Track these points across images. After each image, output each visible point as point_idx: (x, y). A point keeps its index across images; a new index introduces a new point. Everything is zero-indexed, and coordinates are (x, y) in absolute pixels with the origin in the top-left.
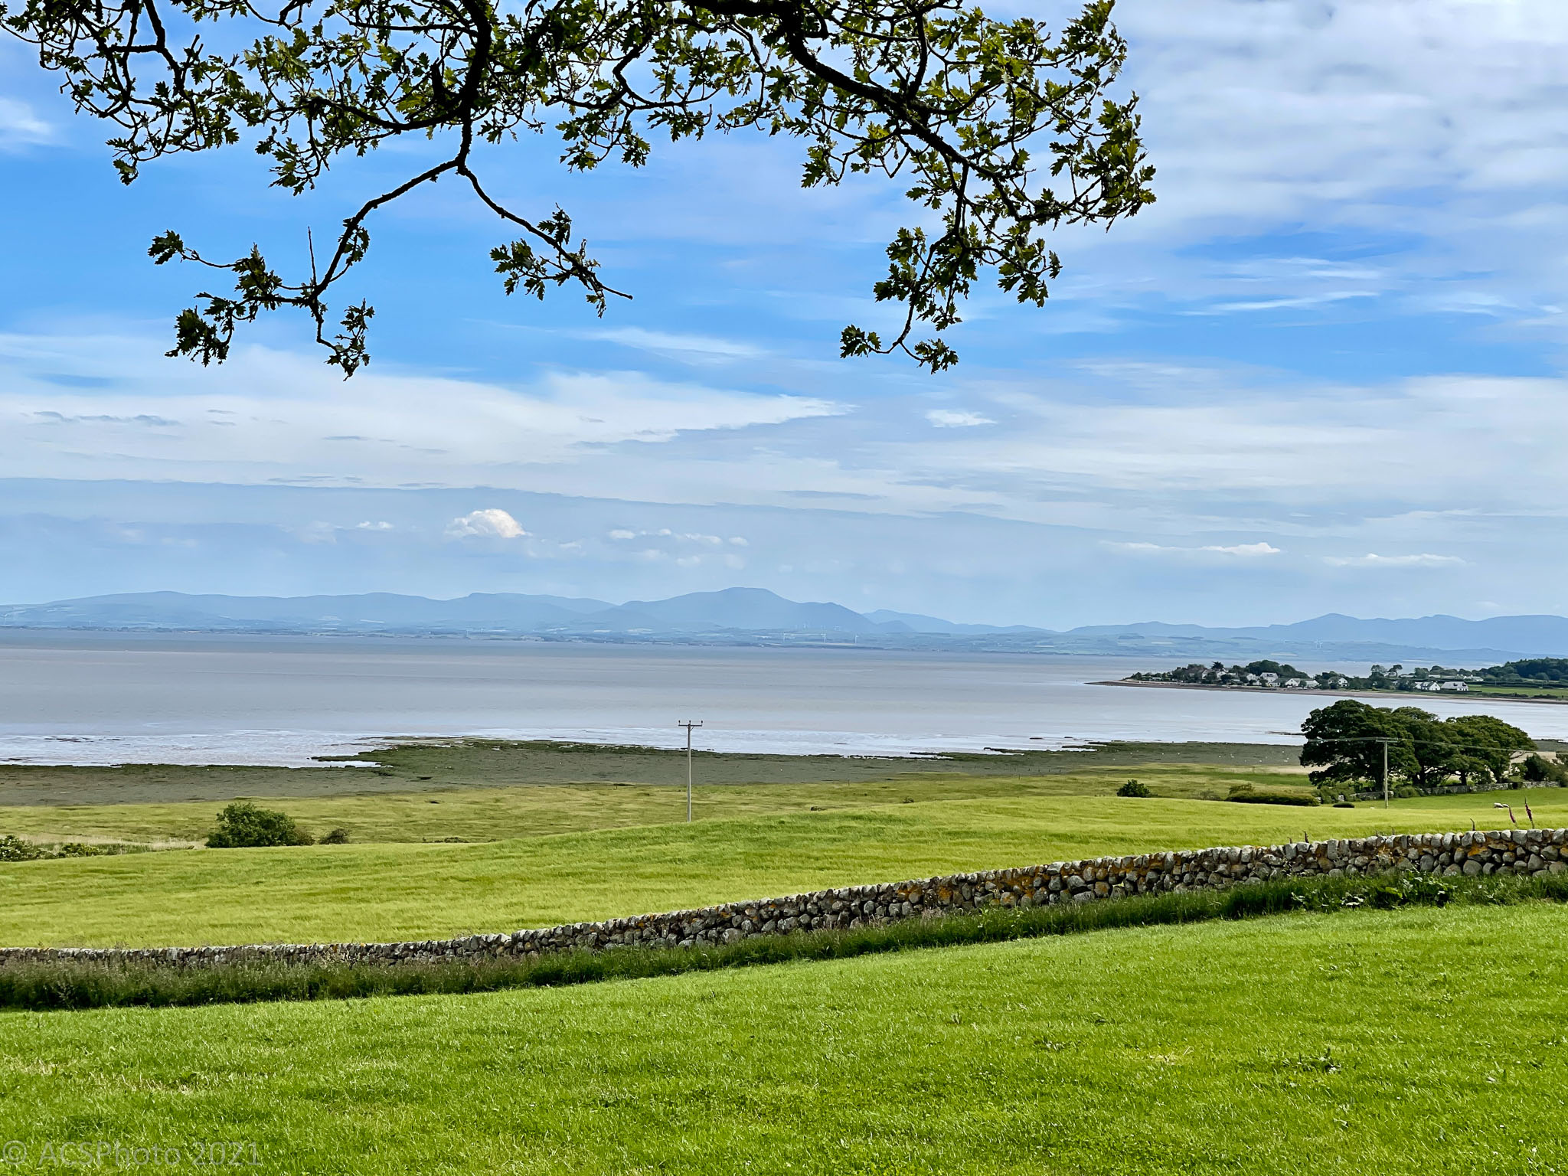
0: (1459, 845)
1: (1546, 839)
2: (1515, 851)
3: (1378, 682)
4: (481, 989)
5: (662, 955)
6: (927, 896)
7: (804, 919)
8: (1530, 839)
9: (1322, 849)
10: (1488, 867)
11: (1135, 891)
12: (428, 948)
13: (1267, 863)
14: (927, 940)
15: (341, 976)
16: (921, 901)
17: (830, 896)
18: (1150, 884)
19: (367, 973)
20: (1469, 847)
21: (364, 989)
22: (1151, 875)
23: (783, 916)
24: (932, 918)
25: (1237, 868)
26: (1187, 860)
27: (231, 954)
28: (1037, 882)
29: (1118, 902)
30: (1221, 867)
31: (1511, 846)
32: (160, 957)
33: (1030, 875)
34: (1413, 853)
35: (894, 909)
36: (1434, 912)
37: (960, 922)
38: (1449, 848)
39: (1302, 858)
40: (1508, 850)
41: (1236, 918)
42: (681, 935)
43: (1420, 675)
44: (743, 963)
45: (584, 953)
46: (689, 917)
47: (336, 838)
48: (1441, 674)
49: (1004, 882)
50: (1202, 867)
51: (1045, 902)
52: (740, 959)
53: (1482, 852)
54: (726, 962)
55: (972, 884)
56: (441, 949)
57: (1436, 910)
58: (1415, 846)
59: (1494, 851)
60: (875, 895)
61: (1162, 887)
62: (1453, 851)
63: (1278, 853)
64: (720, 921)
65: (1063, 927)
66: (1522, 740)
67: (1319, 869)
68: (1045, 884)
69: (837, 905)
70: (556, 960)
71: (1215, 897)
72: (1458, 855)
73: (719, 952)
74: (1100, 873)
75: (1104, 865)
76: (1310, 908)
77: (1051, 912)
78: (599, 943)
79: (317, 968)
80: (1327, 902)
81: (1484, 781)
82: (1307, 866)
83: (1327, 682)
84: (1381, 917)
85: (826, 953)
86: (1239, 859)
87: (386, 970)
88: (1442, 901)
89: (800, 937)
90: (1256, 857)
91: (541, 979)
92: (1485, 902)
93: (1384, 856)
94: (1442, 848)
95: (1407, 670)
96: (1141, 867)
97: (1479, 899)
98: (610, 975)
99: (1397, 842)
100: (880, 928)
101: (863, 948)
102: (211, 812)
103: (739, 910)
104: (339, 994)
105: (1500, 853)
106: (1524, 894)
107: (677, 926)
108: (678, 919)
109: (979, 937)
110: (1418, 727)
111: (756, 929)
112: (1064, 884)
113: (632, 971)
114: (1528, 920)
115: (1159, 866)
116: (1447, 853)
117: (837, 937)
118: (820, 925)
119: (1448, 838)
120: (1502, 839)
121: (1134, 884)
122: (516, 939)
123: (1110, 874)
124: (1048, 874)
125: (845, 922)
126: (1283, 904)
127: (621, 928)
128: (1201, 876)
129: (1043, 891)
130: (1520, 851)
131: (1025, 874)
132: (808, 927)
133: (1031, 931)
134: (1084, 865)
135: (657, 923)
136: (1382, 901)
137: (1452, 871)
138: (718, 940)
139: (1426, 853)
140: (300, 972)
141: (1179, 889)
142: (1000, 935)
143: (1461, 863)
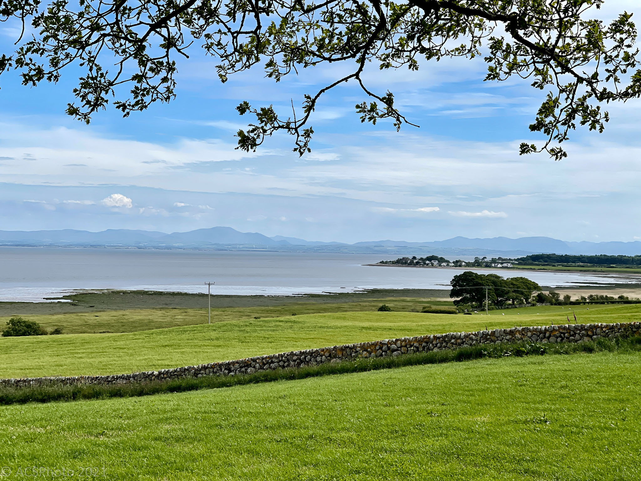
0: (548, 331)
1: (582, 328)
2: (570, 333)
3: (477, 264)
4: (147, 394)
5: (224, 379)
6: (332, 354)
7: (281, 363)
8: (576, 328)
9: (493, 333)
10: (559, 339)
11: (418, 350)
12: (122, 377)
13: (471, 339)
14: (333, 372)
15: (87, 390)
16: (330, 356)
17: (292, 354)
18: (424, 347)
19: (97, 388)
20: (552, 332)
22: (424, 344)
23: (272, 362)
24: (335, 363)
25: (459, 341)
26: (439, 338)
27: (39, 381)
28: (377, 348)
29: (411, 356)
30: (453, 341)
31: (568, 331)
33: (375, 344)
34: (529, 334)
35: (319, 359)
36: (540, 358)
37: (347, 364)
38: (543, 332)
39: (485, 336)
40: (567, 333)
41: (460, 361)
42: (230, 371)
43: (494, 261)
44: (257, 382)
45: (189, 379)
46: (233, 363)
48: (502, 261)
49: (364, 347)
50: (445, 341)
51: (381, 355)
52: (256, 380)
53: (556, 333)
54: (250, 381)
55: (351, 348)
56: (128, 377)
57: (540, 357)
58: (530, 331)
59: (562, 333)
60: (311, 353)
61: (429, 349)
62: (545, 333)
63: (475, 335)
64: (246, 364)
65: (390, 365)
66: (536, 287)
67: (492, 341)
68: (381, 348)
69: (295, 358)
70: (177, 382)
71: (451, 353)
72: (547, 335)
73: (247, 377)
74: (403, 344)
75: (405, 340)
76: (490, 357)
77: (385, 359)
78: (196, 375)
79: (76, 386)
80: (497, 354)
81: (521, 303)
82: (487, 340)
83: (458, 264)
84: (519, 360)
85: (292, 377)
86: (460, 337)
87: (106, 387)
88: (543, 353)
89: (281, 371)
90: (466, 336)
91: (172, 390)
92: (560, 353)
93: (518, 335)
94: (541, 332)
95: (489, 259)
96: (420, 341)
97: (557, 352)
98: (201, 388)
99: (523, 329)
100: (314, 367)
101: (308, 375)
103: (254, 360)
104: (88, 397)
105: (564, 334)
106: (575, 350)
107: (228, 367)
108: (229, 364)
109: (355, 370)
110: (495, 281)
111: (261, 368)
112: (389, 348)
113: (211, 386)
114: (580, 360)
115: (427, 340)
116: (542, 334)
117: (296, 371)
118: (288, 365)
119: (543, 328)
120: (565, 328)
121: (417, 348)
122: (160, 373)
123: (407, 344)
124: (382, 344)
125: (299, 364)
126: (479, 355)
127: (205, 368)
128: (444, 344)
129: (380, 351)
130: (572, 333)
131: (373, 344)
132: (283, 367)
133: (376, 367)
134: (397, 340)
135: (220, 366)
136: (519, 353)
137: (545, 341)
138: (246, 372)
139: (534, 334)
140: (68, 388)
141: (436, 350)
142: (363, 369)
143: (548, 338)
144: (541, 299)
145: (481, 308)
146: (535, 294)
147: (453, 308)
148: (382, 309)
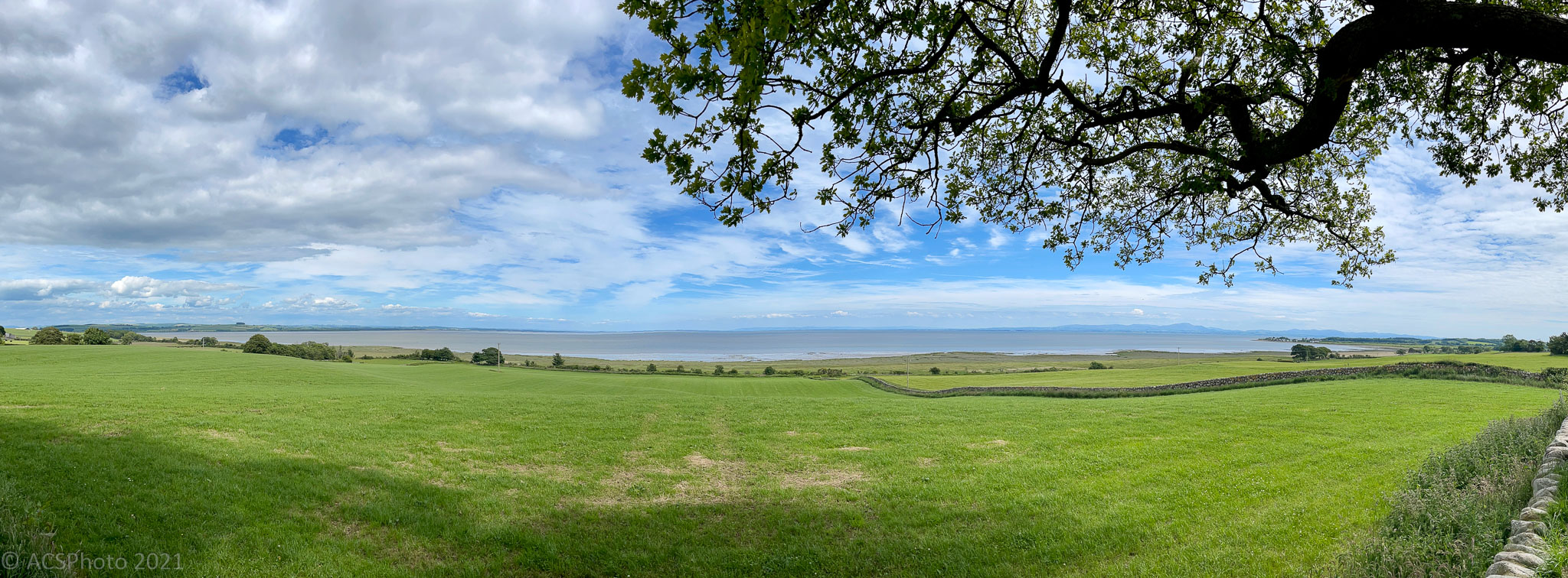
3: (1303, 341)
4: (1150, 396)
5: (1185, 390)
6: (1235, 380)
7: (1211, 384)
9: (1311, 371)
12: (1139, 388)
14: (1236, 388)
15: (1124, 393)
17: (1217, 380)
19: (1129, 393)
21: (1128, 396)
24: (1236, 384)
27: (1103, 389)
29: (1272, 381)
32: (1090, 389)
35: (1229, 382)
37: (1242, 385)
39: (1307, 373)
42: (1188, 387)
43: (1311, 340)
45: (1169, 390)
46: (1189, 383)
47: (1111, 368)
48: (1315, 340)
49: (1250, 377)
50: (1288, 374)
51: (1258, 381)
52: (1201, 391)
54: (1197, 392)
56: (1142, 389)
57: (1332, 382)
60: (1226, 380)
64: (1195, 384)
65: (1262, 385)
66: (1330, 351)
70: (1164, 391)
71: (1291, 380)
73: (1196, 390)
76: (1309, 382)
77: (1260, 383)
78: (1173, 388)
79: (1119, 392)
80: (1312, 380)
81: (1323, 358)
83: (1294, 341)
84: (1322, 383)
85: (1216, 390)
87: (1132, 392)
88: (1333, 380)
89: (1211, 387)
91: (1162, 394)
95: (1308, 339)
96: (1277, 374)
97: (1340, 379)
98: (1175, 394)
99: (1324, 370)
100: (1227, 386)
101: (1224, 389)
102: (1089, 363)
103: (1199, 382)
104: (1124, 396)
107: (1188, 385)
109: (1246, 387)
110: (1311, 349)
111: (1202, 386)
113: (1179, 393)
114: (1350, 383)
115: (1280, 374)
116: (1333, 372)
117: (1219, 387)
122: (1156, 387)
123: (1270, 376)
124: (1259, 376)
125: (1219, 384)
126: (1304, 381)
127: (1177, 385)
132: (1213, 385)
133: (1257, 386)
135: (1183, 384)
136: (1322, 380)
138: (1195, 387)
140: (1116, 392)
142: (1251, 387)
144: (1332, 356)
145: (1304, 360)
146: (1329, 354)
147: (1292, 360)
148: (1259, 360)
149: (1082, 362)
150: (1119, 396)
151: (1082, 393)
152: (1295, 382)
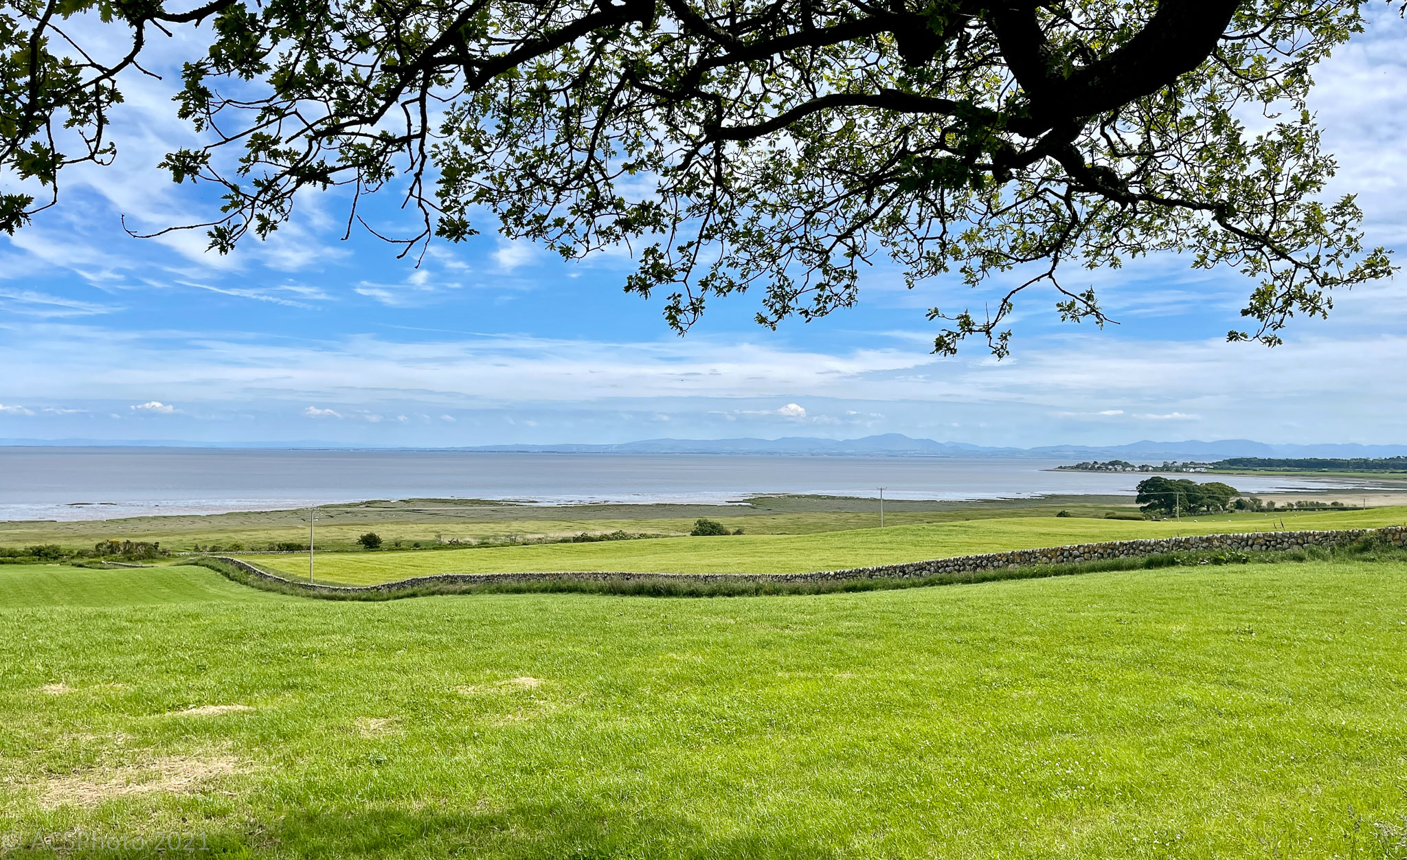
0: (1251, 538)
1: (1291, 535)
2: (1276, 541)
3: (1166, 468)
4: (824, 593)
5: (898, 581)
6: (1009, 559)
7: (957, 567)
8: (1284, 535)
9: (1187, 540)
10: (1264, 547)
11: (1103, 557)
12: (800, 577)
13: (1162, 546)
14: (1011, 577)
15: (768, 587)
16: (1007, 561)
17: (968, 558)
18: (1109, 554)
19: (777, 585)
20: (1255, 539)
21: (777, 592)
22: (1109, 551)
23: (947, 566)
24: (1012, 568)
25: (1149, 548)
26: (1126, 545)
27: (723, 577)
28: (1058, 553)
29: (1095, 562)
30: (1141, 548)
31: (1275, 539)
32: (696, 577)
33: (1056, 550)
34: (1229, 542)
35: (996, 564)
36: (1241, 567)
37: (1026, 569)
38: (1245, 540)
39: (1178, 544)
40: (1273, 540)
41: (1149, 568)
42: (904, 573)
43: (1185, 465)
44: (933, 585)
45: (864, 580)
46: (908, 566)
47: (738, 532)
48: (1195, 465)
49: (1044, 553)
50: (1132, 548)
51: (1063, 561)
52: (932, 583)
53: (1261, 541)
54: (925, 584)
55: (1029, 554)
56: (806, 577)
57: (1242, 565)
58: (1230, 539)
59: (1267, 541)
60: (988, 558)
61: (1115, 556)
62: (1247, 541)
63: (1167, 542)
64: (921, 568)
65: (1072, 572)
66: (1235, 493)
67: (1186, 548)
68: (1062, 554)
69: (971, 562)
70: (853, 582)
71: (1139, 560)
72: (1250, 542)
73: (922, 580)
74: (1086, 550)
75: (1088, 546)
76: (1184, 565)
77: (1066, 566)
78: (871, 576)
79: (758, 583)
80: (1192, 562)
81: (1218, 509)
82: (1180, 547)
83: (1144, 468)
84: (1218, 568)
85: (968, 581)
86: (1149, 544)
87: (785, 585)
88: (1245, 562)
89: (956, 575)
90: (1156, 543)
91: (848, 590)
92: (1265, 562)
93: (1216, 543)
94: (1242, 539)
95: (1179, 463)
96: (1105, 547)
97: (1261, 561)
98: (876, 589)
99: (1222, 537)
100: (991, 572)
101: (984, 580)
103: (929, 564)
104: (768, 593)
105: (1270, 541)
106: (1283, 559)
107: (903, 570)
108: (903, 567)
109: (1034, 576)
110: (1187, 487)
111: (936, 571)
112: (1071, 555)
113: (886, 587)
114: (1289, 570)
115: (1113, 547)
116: (1244, 542)
117: (972, 575)
118: (964, 570)
119: (1245, 536)
120: (1270, 536)
121: (1102, 554)
122: (836, 574)
123: (1091, 550)
124: (1063, 550)
125: (975, 569)
126: (1171, 563)
127: (879, 570)
128: (1132, 551)
129: (1061, 557)
130: (1279, 541)
131: (1053, 550)
132: (959, 571)
133: (1057, 573)
134: (1079, 546)
135: (895, 568)
136: (1217, 562)
137: (1247, 549)
138: (921, 575)
139: (1235, 542)
140: (751, 584)
141: (1122, 557)
142: (1044, 575)
143: (1251, 546)
144: (1240, 505)
145: (1171, 515)
146: (1233, 500)
147: (1140, 514)
148: (1061, 515)
149: (680, 521)
150: (757, 592)
151: (683, 585)
152: (1150, 565)
